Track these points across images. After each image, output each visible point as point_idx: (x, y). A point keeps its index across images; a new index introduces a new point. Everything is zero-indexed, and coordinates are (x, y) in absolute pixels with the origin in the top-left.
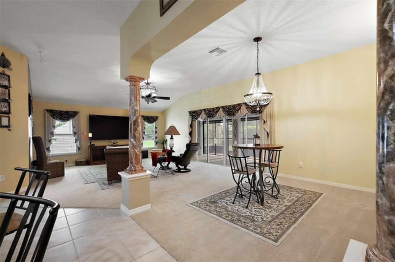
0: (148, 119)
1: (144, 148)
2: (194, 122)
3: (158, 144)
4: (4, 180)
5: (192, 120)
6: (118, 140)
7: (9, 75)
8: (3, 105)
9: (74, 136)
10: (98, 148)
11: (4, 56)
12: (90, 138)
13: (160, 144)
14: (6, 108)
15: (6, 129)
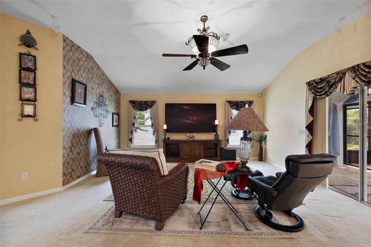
0: (237, 105)
1: (230, 146)
2: (320, 103)
3: (252, 140)
4: (27, 178)
5: (314, 99)
6: (194, 134)
7: (35, 55)
8: (26, 90)
9: (152, 128)
10: (175, 142)
11: (29, 34)
12: (165, 130)
13: (255, 141)
14: (31, 94)
15: (32, 119)
